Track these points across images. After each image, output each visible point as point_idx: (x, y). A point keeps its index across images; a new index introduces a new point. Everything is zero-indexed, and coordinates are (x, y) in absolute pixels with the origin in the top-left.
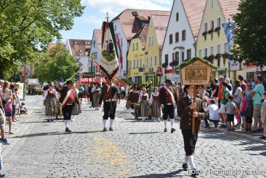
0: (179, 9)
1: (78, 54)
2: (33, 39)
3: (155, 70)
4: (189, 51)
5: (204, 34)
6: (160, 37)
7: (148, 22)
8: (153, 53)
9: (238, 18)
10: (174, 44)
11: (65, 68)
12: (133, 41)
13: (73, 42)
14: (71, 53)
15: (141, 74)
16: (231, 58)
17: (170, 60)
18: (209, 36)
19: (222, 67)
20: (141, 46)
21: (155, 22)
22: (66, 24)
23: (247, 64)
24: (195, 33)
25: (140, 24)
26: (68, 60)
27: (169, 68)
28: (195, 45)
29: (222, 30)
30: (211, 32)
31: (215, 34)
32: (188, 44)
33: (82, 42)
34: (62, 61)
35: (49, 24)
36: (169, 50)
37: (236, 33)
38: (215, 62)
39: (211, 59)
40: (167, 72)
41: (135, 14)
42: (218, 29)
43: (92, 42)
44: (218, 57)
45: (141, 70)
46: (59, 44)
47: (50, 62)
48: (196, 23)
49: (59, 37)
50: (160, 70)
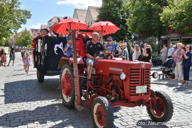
2: (10, 28)
11: (28, 41)
13: (32, 30)
22: (24, 21)
33: (37, 30)
41: (58, 19)
47: (22, 38)
49: (20, 27)
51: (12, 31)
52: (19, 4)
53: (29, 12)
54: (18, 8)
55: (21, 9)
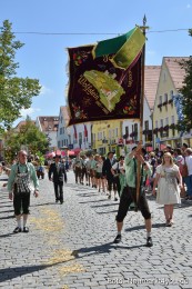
1: (47, 130)
4: (147, 122)
5: (160, 106)
14: (41, 129)
15: (105, 145)
18: (163, 108)
24: (152, 105)
27: (130, 138)
28: (152, 116)
29: (174, 103)
30: (165, 104)
31: (169, 106)
32: (146, 116)
34: (32, 138)
36: (129, 123)
37: (183, 104)
38: (170, 131)
39: (166, 128)
40: (127, 142)
42: (171, 102)
43: (61, 118)
44: (173, 127)
45: (104, 141)
46: (28, 120)
50: (121, 141)
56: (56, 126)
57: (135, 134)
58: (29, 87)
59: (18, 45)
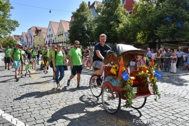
0: (50, 27)
1: (17, 40)
3: (43, 45)
4: (54, 40)
5: (58, 35)
6: (44, 36)
7: (40, 31)
8: (42, 40)
9: (69, 31)
10: (49, 38)
11: (12, 44)
12: (36, 37)
13: (15, 36)
14: (14, 39)
16: (67, 43)
17: (48, 43)
19: (64, 45)
20: (38, 38)
21: (43, 31)
22: (13, 29)
23: (71, 45)
24: (56, 35)
25: (38, 31)
26: (13, 41)
28: (55, 38)
29: (64, 34)
31: (61, 36)
32: (53, 38)
33: (18, 36)
34: (11, 42)
35: (7, 28)
36: (47, 40)
37: (69, 35)
41: (36, 28)
42: (62, 34)
43: (22, 36)
44: (62, 42)
45: (38, 45)
46: (10, 36)
47: (7, 42)
48: (56, 32)
49: (10, 33)
51: (3, 36)
52: (10, 15)
53: (17, 22)
54: (9, 19)
55: (11, 19)
56: (20, 39)
57: (49, 43)
58: (15, 24)
59: (12, 8)
